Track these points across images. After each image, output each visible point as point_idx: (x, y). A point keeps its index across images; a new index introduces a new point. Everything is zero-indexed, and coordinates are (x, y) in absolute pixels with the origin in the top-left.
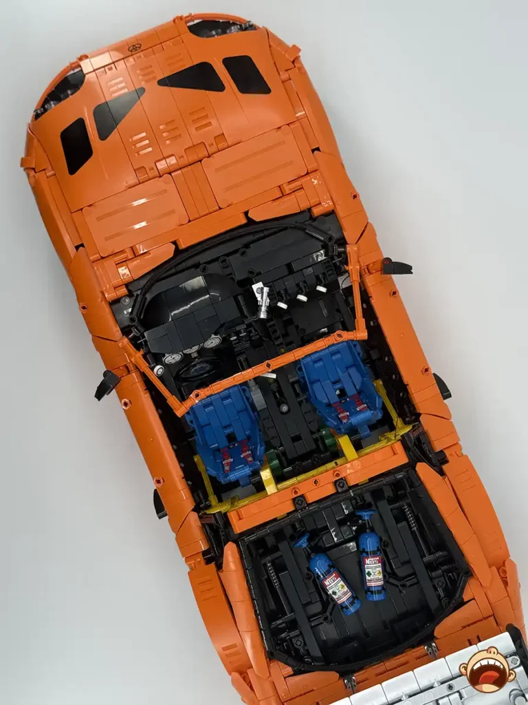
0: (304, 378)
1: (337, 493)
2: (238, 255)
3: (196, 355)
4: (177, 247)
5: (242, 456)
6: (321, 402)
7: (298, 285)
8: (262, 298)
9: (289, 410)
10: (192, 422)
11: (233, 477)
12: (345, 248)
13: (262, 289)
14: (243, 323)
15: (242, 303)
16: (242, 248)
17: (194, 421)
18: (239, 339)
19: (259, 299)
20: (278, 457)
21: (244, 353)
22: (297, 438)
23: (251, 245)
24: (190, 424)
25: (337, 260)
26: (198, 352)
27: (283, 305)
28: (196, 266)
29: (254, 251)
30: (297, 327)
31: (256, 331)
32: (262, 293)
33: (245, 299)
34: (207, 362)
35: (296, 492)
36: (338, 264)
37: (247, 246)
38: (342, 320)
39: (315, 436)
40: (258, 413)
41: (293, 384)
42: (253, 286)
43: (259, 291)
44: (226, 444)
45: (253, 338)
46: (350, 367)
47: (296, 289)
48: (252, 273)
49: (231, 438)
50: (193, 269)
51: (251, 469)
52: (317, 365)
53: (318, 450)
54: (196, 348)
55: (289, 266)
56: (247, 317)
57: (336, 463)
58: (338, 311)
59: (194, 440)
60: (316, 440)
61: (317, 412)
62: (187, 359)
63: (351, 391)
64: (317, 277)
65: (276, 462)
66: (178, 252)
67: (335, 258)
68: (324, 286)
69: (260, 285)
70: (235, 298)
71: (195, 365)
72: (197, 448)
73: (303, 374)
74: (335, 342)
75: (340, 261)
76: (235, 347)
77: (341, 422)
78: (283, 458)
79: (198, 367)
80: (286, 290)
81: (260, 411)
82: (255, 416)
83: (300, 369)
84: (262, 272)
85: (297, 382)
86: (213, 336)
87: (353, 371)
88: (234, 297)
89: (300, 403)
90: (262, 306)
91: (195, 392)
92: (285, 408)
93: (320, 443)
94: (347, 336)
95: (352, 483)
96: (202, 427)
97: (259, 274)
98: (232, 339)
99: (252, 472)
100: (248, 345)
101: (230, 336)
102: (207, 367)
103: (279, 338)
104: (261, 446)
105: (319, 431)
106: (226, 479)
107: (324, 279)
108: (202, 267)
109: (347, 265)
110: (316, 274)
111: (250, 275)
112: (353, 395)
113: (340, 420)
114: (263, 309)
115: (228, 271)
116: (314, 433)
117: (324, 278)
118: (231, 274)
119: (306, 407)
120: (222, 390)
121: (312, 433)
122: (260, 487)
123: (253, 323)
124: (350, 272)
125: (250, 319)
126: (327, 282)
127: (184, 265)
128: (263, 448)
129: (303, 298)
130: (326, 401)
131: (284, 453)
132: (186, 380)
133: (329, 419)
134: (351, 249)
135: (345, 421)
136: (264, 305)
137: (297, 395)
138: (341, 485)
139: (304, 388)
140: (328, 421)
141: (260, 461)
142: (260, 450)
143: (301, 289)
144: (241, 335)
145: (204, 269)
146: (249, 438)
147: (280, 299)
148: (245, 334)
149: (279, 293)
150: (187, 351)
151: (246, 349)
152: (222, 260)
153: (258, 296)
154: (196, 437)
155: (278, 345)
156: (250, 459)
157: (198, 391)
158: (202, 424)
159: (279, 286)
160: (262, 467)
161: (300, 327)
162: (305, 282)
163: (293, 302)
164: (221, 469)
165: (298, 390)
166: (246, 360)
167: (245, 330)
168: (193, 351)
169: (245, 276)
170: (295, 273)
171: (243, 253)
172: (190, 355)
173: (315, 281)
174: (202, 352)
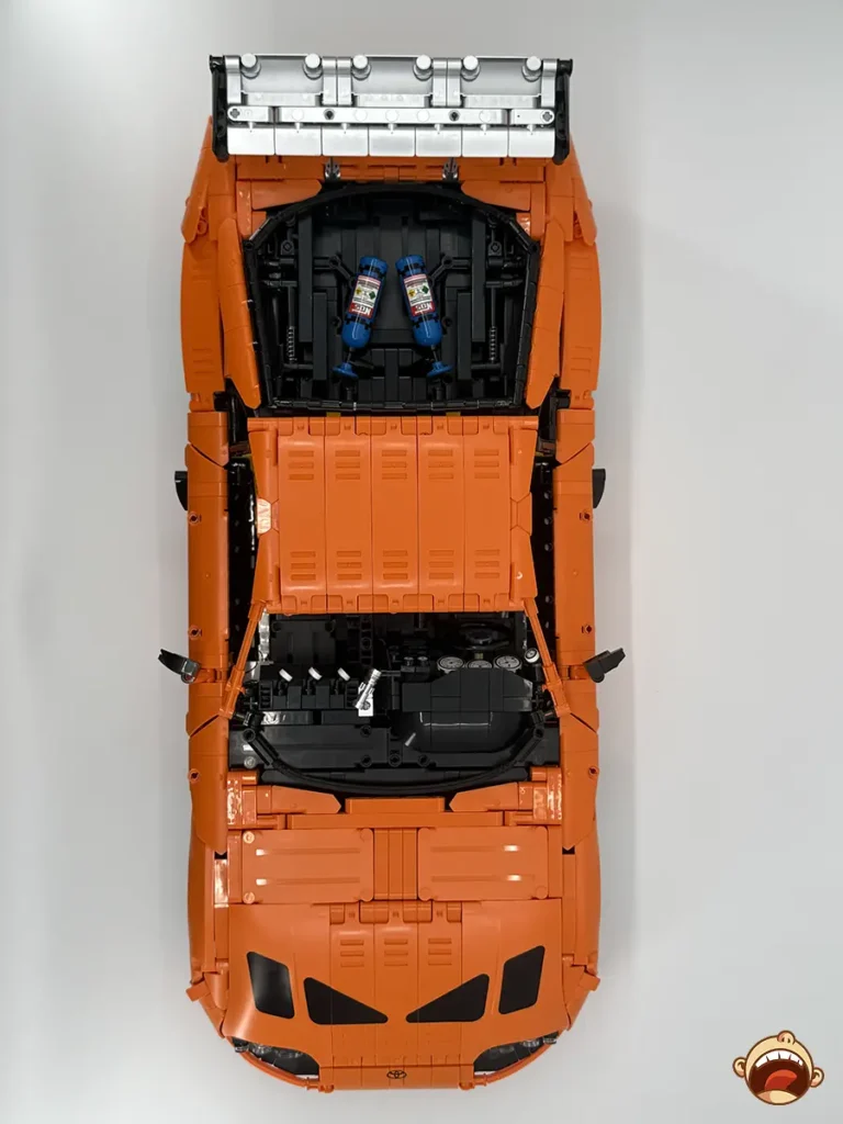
2: (374, 761)
3: (478, 656)
4: (447, 802)
7: (314, 693)
8: (367, 696)
12: (234, 716)
13: (362, 708)
14: (403, 674)
16: (365, 768)
18: (416, 656)
19: (371, 696)
23: (353, 766)
25: (251, 704)
26: (473, 659)
27: (343, 674)
28: (432, 768)
29: (353, 758)
31: (391, 656)
32: (364, 702)
34: (467, 642)
36: (251, 698)
37: (359, 768)
42: (372, 714)
43: (366, 706)
45: (398, 648)
47: (317, 688)
48: (366, 732)
50: (438, 765)
54: (475, 665)
55: (316, 720)
62: (490, 657)
64: (285, 692)
66: (449, 797)
67: (252, 708)
68: (281, 677)
69: (362, 713)
70: (400, 709)
75: (248, 701)
76: (425, 646)
80: (331, 692)
84: (353, 726)
86: (447, 671)
90: (372, 686)
97: (358, 726)
98: (425, 658)
100: (408, 642)
101: (426, 663)
103: (363, 634)
107: (277, 686)
108: (426, 764)
109: (241, 693)
110: (285, 697)
111: (370, 730)
114: (371, 682)
118: (392, 740)
123: (390, 667)
124: (241, 684)
125: (392, 674)
126: (276, 681)
129: (315, 674)
134: (228, 711)
136: (369, 686)
143: (312, 686)
144: (411, 659)
145: (423, 760)
147: (342, 684)
148: (406, 658)
149: (342, 692)
150: (486, 665)
151: (411, 637)
153: (371, 700)
155: (369, 625)
159: (337, 700)
162: (303, 693)
163: (329, 673)
167: (404, 663)
168: (479, 663)
169: (375, 731)
170: (311, 710)
171: (367, 760)
172: (485, 659)
173: (290, 689)
174: (469, 657)
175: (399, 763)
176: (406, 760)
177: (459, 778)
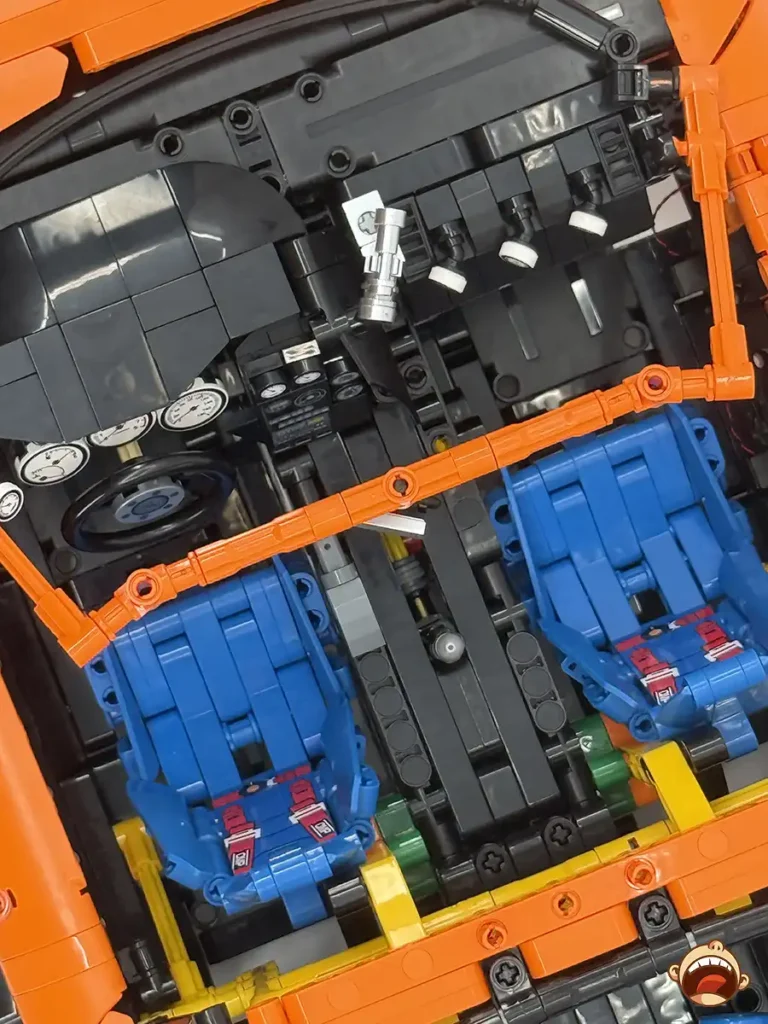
0: (515, 546)
1: (642, 942)
2: (292, 97)
3: (133, 452)
4: (74, 66)
5: (293, 820)
6: (574, 636)
7: (504, 207)
8: (379, 246)
9: (464, 657)
10: (111, 698)
11: (263, 885)
12: (675, 76)
13: (380, 215)
14: (310, 337)
15: (306, 263)
16: (309, 70)
17: (119, 695)
18: (293, 392)
19: (367, 251)
20: (422, 825)
21: (304, 450)
22: (490, 760)
23: (339, 64)
24: (104, 706)
25: (645, 121)
26: (143, 441)
27: (451, 279)
28: (143, 133)
29: (346, 84)
30: (490, 373)
31: (352, 366)
32: (380, 230)
33: (316, 254)
34: (175, 476)
35: (493, 938)
36: (648, 134)
37: (325, 64)
38: (650, 347)
39: (555, 751)
40: (351, 665)
41: (477, 565)
42: (346, 206)
43: (370, 223)
44: (234, 780)
45: (341, 396)
46: (681, 511)
47: (498, 222)
48: (339, 160)
49: (252, 762)
50: (130, 144)
51: (332, 858)
52: (561, 503)
53: (564, 805)
54: (135, 427)
55: (473, 141)
56: (320, 317)
57: (633, 843)
58: (638, 314)
59: (120, 768)
60: (559, 769)
61: (564, 666)
62: (102, 461)
63: (681, 597)
64: (574, 182)
65: (415, 843)
66: (76, 78)
67: (640, 112)
68: (600, 211)
69: (372, 200)
70: (283, 248)
71: (131, 489)
72: (130, 794)
73: (516, 533)
74: (640, 409)
75: (655, 126)
76: (276, 427)
77: (653, 702)
78: (440, 830)
79: (143, 492)
80: (461, 223)
81: (360, 658)
82: (338, 677)
83: (503, 514)
84: (377, 161)
85: (493, 557)
86: (199, 383)
87: (689, 528)
88: (275, 244)
89: (503, 633)
90: (377, 275)
91: (138, 577)
92: (450, 647)
93: (573, 779)
94: (680, 384)
95: (693, 910)
96: (147, 720)
97: (366, 166)
98: (267, 394)
99: (334, 867)
100: (319, 420)
101: (259, 383)
102: (175, 493)
103: (432, 398)
104: (364, 783)
105: (569, 732)
106: (239, 895)
107: (598, 189)
108: (161, 137)
109: (682, 136)
110: (570, 171)
111: (336, 171)
112: (692, 612)
113: (647, 695)
114: (384, 287)
115: (255, 153)
116: (555, 741)
117: (598, 183)
118: (266, 164)
119: (524, 647)
120: (233, 571)
121: (545, 740)
122: (360, 925)
123: (344, 339)
124: (693, 163)
125: (337, 324)
126: (607, 199)
127: (96, 132)
128: (372, 788)
129: (520, 253)
130: (594, 631)
131: (445, 814)
132: (97, 541)
133: (609, 687)
134: (693, 80)
135: (663, 697)
136: (383, 275)
137: (493, 604)
138: (656, 913)
139: (520, 584)
140: (605, 694)
141: (361, 835)
142: (362, 795)
143: (513, 220)
144: (301, 380)
145: (170, 145)
146: (315, 760)
147: (440, 255)
148: (314, 376)
149: (436, 235)
150: (105, 438)
151: (313, 437)
152: (235, 112)
153: (365, 242)
154: (125, 755)
155: (427, 427)
156: (325, 828)
157: (149, 572)
158: (149, 709)
159: (439, 212)
160: (370, 854)
161: (501, 371)
162: (529, 196)
163: (485, 269)
164: (218, 862)
165: (497, 589)
166: (313, 476)
167: (317, 362)
168: (124, 435)
169: (318, 170)
170: (494, 163)
171: (311, 91)
172: (112, 451)
173: (564, 194)
174: (157, 440)
175: (230, 111)
176: (214, 129)
177: (66, 134)
